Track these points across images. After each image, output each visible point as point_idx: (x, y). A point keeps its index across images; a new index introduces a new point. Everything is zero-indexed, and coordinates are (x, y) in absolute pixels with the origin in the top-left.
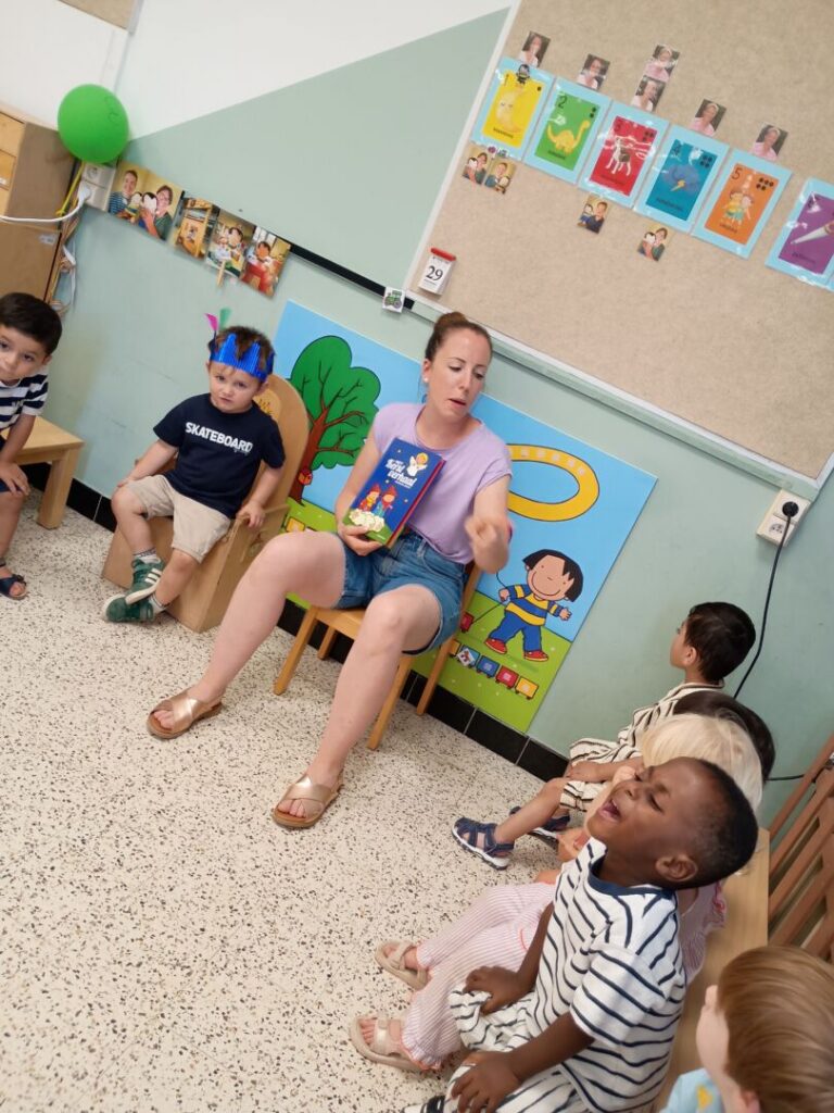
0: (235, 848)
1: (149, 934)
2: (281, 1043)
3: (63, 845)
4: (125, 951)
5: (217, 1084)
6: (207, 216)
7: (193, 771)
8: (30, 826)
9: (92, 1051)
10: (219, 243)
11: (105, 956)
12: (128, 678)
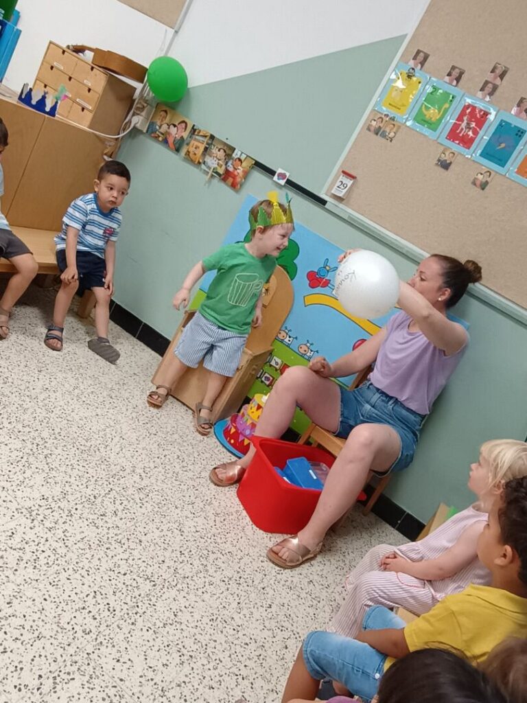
0: (184, 518)
1: (131, 558)
2: (208, 637)
3: (83, 497)
4: (117, 565)
5: (169, 653)
6: (206, 140)
7: (160, 469)
8: (64, 483)
9: (95, 619)
10: (211, 156)
11: (104, 566)
12: (124, 409)
